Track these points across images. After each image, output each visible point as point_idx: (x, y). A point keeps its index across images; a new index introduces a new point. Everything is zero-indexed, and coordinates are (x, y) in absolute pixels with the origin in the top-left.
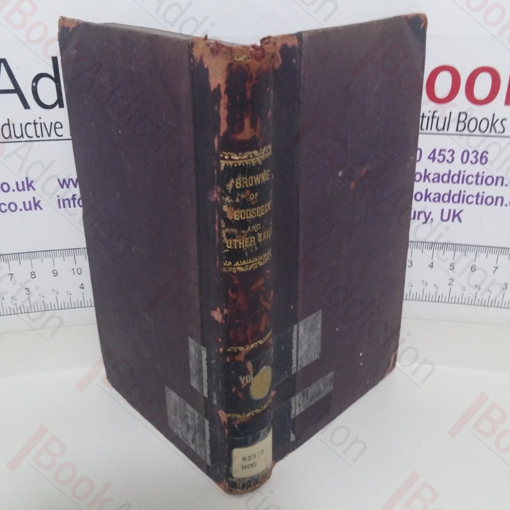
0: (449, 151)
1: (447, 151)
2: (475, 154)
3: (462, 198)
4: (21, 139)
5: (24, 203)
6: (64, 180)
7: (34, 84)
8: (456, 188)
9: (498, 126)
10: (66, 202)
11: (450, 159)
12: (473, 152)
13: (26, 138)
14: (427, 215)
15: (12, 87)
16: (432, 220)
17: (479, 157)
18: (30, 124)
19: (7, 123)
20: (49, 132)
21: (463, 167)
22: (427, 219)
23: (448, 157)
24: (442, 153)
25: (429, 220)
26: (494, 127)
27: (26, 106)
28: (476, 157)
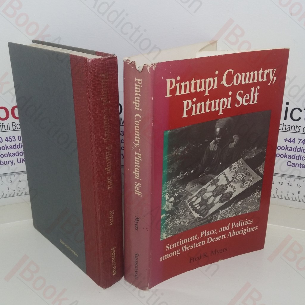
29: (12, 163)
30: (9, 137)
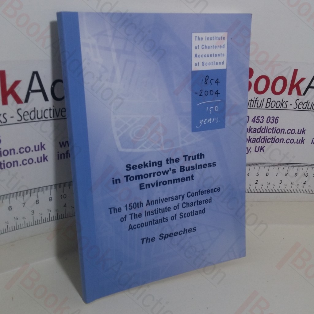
0: (261, 118)
1: (261, 117)
2: (273, 118)
3: (266, 140)
4: (41, 119)
5: (38, 158)
6: (63, 143)
7: (52, 86)
8: (263, 135)
9: (284, 105)
10: (63, 156)
11: (262, 121)
12: (272, 118)
13: (44, 119)
14: (249, 149)
15: (39, 88)
16: (251, 152)
17: (274, 120)
18: (47, 110)
19: (34, 110)
20: (58, 114)
21: (267, 125)
22: (248, 151)
23: (261, 120)
24: (259, 118)
25: (250, 152)
26: (283, 106)
27: (46, 99)
28: (273, 120)
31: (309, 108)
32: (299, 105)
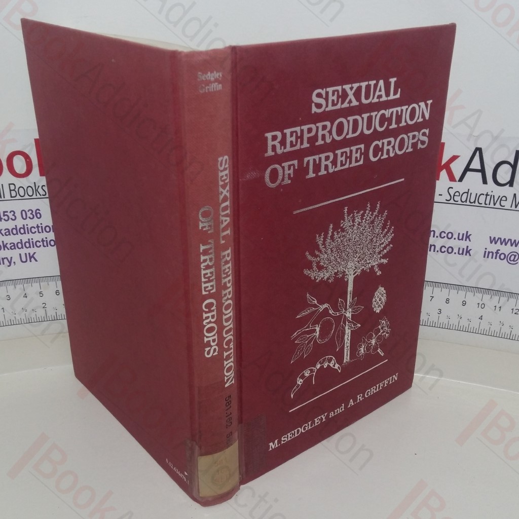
29: (10, 263)
30: (4, 212)
31: (472, 201)
32: (455, 197)
